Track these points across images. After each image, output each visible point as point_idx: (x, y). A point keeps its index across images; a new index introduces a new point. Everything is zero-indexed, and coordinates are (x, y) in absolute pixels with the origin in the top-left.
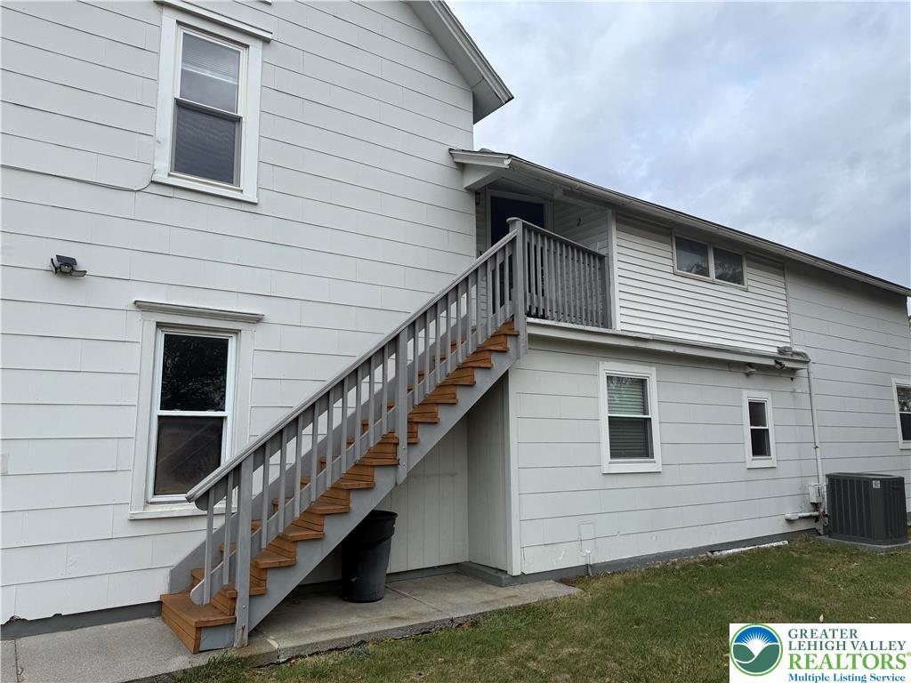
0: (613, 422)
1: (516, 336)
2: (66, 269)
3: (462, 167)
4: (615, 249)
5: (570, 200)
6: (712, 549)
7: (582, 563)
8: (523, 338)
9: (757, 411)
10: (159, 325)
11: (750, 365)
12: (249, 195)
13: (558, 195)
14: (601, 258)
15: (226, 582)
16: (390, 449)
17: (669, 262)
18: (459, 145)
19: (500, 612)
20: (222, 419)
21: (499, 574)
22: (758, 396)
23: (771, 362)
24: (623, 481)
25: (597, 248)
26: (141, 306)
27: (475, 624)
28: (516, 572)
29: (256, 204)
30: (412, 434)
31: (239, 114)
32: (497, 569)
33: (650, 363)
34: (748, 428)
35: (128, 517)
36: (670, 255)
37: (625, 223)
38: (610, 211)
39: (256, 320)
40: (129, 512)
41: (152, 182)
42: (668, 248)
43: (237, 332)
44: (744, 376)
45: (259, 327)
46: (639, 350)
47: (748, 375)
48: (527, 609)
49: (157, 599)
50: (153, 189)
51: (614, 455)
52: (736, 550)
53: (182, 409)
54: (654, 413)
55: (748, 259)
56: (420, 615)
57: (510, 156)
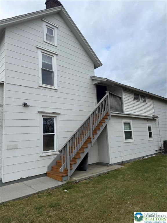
0: (125, 132)
1: (109, 115)
2: (26, 105)
3: (93, 80)
4: (124, 96)
5: (115, 86)
6: (144, 157)
7: (122, 161)
8: (110, 116)
9: (149, 128)
10: (42, 116)
11: (148, 119)
12: (56, 88)
13: (113, 85)
14: (121, 98)
15: (66, 167)
16: (90, 139)
17: (133, 98)
18: (92, 75)
19: (112, 171)
20: (53, 135)
21: (107, 164)
22: (150, 125)
23: (152, 118)
24: (127, 144)
25: (119, 96)
26: (39, 112)
27: (108, 173)
28: (111, 164)
29: (57, 90)
30: (93, 136)
31: (53, 71)
32: (107, 163)
33: (131, 119)
34: (148, 132)
35: (40, 156)
36: (133, 97)
37: (125, 91)
38: (122, 88)
39: (59, 114)
40: (39, 155)
41: (39, 86)
42: (132, 95)
43: (56, 117)
44: (147, 121)
45: (60, 115)
46: (130, 117)
47: (148, 121)
48: (116, 170)
49: (45, 173)
50: (39, 88)
51: (126, 139)
52: (148, 157)
53: (47, 133)
54: (132, 130)
55: (146, 97)
56: (97, 172)
57: (106, 79)
